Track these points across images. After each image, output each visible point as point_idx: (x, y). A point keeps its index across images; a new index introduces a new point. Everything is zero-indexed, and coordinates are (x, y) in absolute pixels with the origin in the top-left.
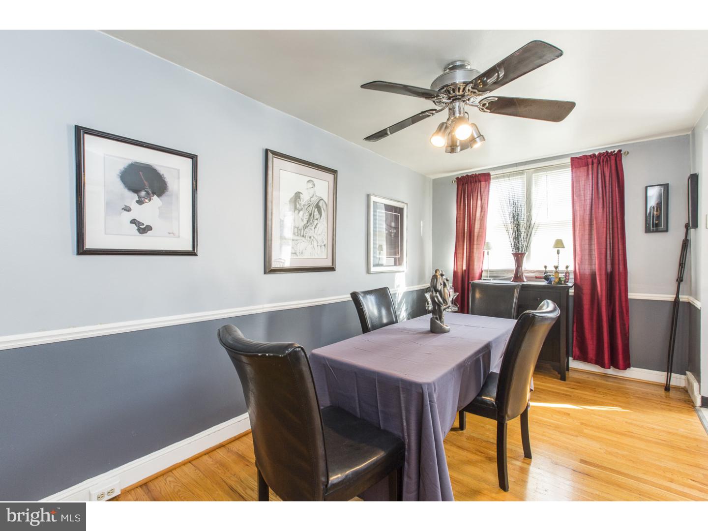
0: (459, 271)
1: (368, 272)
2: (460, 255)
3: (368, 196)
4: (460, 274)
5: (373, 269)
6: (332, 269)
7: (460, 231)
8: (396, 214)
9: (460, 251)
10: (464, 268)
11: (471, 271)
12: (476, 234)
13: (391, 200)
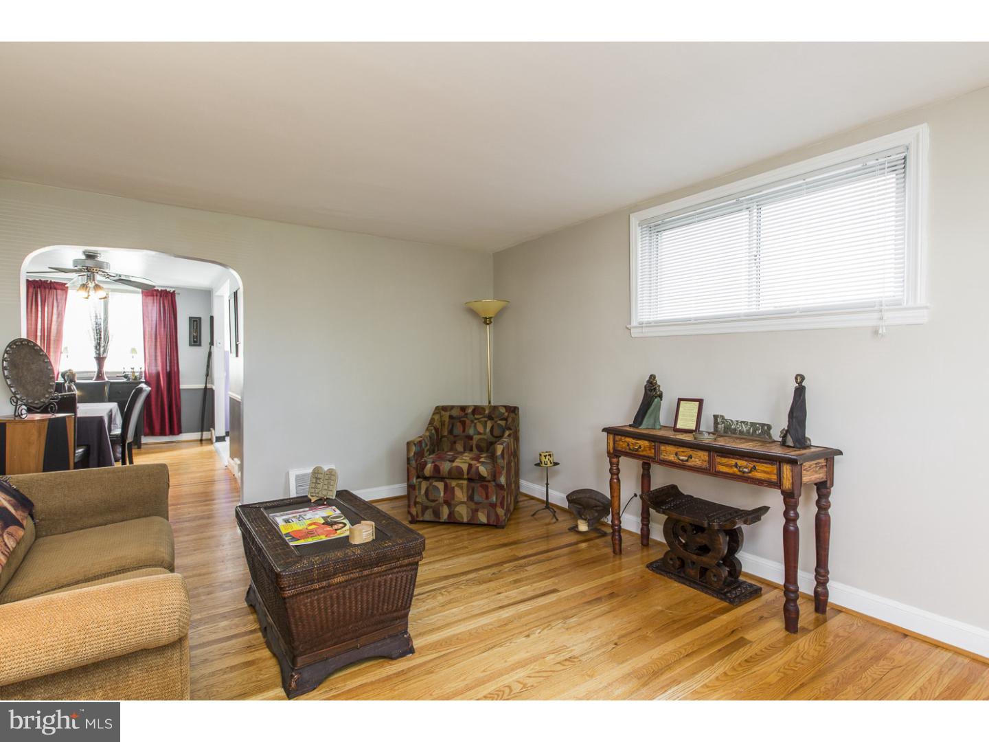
12: (52, 338)
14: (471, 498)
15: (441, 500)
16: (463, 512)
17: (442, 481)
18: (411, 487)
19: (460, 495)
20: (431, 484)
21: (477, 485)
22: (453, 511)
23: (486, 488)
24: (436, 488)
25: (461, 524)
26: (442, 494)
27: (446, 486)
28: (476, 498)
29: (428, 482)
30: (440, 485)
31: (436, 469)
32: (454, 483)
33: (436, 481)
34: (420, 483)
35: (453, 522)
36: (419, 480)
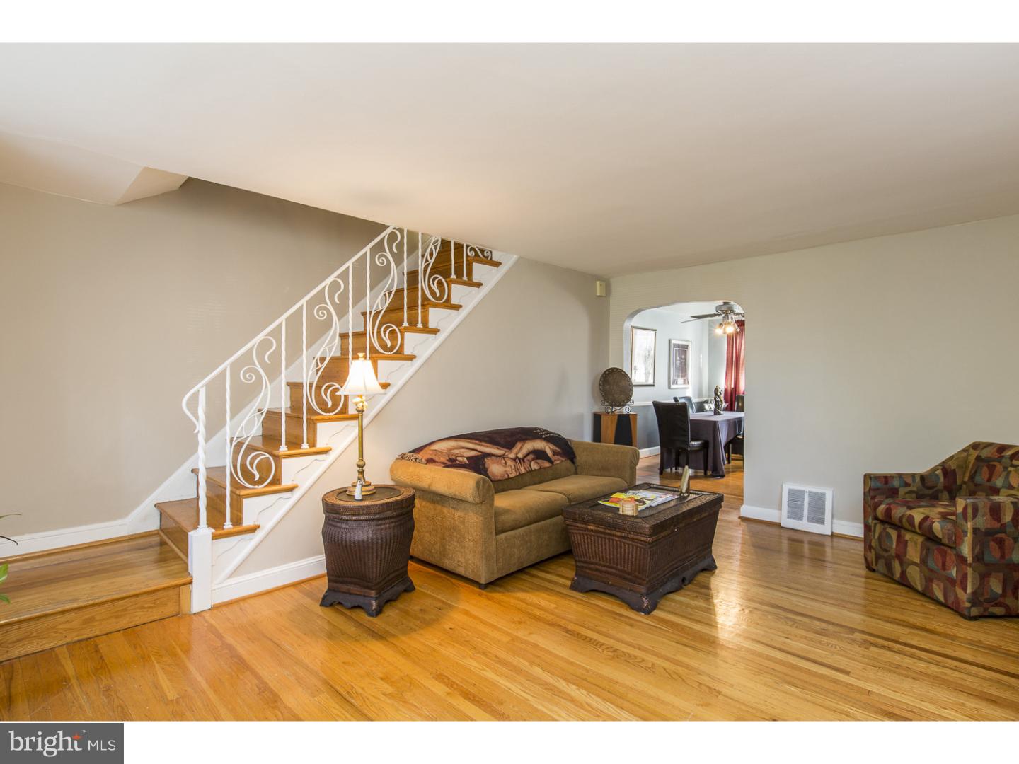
0: (729, 389)
1: (669, 387)
2: (729, 378)
3: (670, 341)
4: (729, 391)
5: (672, 386)
6: (653, 385)
7: (730, 360)
8: (683, 349)
9: (729, 375)
10: (733, 386)
11: (737, 389)
12: (741, 362)
13: (682, 340)
14: (924, 561)
15: (893, 552)
16: (915, 575)
17: (896, 530)
18: (867, 528)
19: (914, 554)
20: (885, 529)
21: (933, 546)
22: (906, 571)
23: (944, 554)
24: (889, 536)
25: (916, 591)
26: (894, 546)
27: (899, 536)
28: (931, 564)
29: (882, 527)
30: (894, 534)
31: (888, 512)
32: (908, 536)
33: (890, 528)
34: (875, 524)
35: (904, 582)
36: (874, 521)
